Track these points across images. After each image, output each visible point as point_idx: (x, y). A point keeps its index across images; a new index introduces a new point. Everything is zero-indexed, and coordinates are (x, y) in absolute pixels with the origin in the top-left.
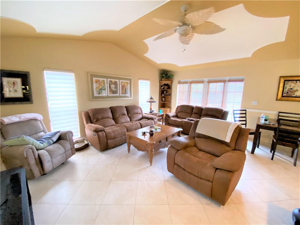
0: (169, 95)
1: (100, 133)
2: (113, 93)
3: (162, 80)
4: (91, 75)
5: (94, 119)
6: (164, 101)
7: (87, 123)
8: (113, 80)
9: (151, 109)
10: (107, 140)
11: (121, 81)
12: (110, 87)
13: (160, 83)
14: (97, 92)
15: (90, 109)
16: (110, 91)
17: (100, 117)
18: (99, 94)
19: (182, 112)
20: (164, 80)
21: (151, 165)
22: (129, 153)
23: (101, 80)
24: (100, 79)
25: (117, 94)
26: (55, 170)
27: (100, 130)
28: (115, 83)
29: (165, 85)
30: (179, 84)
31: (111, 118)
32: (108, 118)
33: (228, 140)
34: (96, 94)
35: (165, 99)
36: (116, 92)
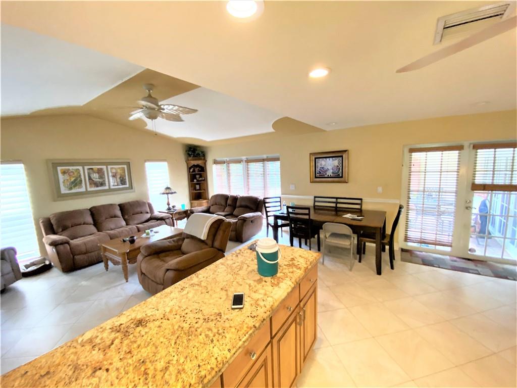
0: (203, 181)
1: (61, 247)
2: (97, 186)
3: (188, 160)
4: (53, 163)
5: (58, 227)
6: (198, 190)
7: (47, 234)
8: (96, 167)
10: (73, 257)
11: (109, 167)
12: (90, 178)
13: (187, 164)
14: (65, 187)
15: (53, 214)
16: (90, 184)
17: (69, 223)
18: (71, 189)
20: (193, 160)
21: (127, 282)
22: (107, 270)
23: (73, 169)
24: (71, 168)
25: (105, 185)
27: (60, 242)
28: (100, 171)
29: (194, 166)
30: (215, 165)
31: (90, 224)
32: (84, 224)
34: (64, 190)
35: (200, 187)
36: (102, 184)
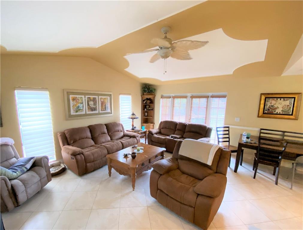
0: (152, 110)
1: (79, 157)
2: (92, 111)
3: (144, 95)
4: (67, 92)
5: (71, 140)
6: (146, 116)
7: (64, 145)
8: (92, 97)
9: (133, 126)
10: (86, 164)
11: (100, 97)
12: (88, 105)
13: (142, 97)
14: (74, 110)
15: (67, 130)
16: (88, 109)
17: (77, 137)
18: (77, 112)
19: (166, 128)
20: (146, 95)
21: (133, 190)
22: (110, 177)
23: (78, 97)
24: (77, 96)
25: (97, 111)
26: (29, 200)
27: (78, 153)
28: (94, 100)
29: (147, 99)
30: (162, 99)
31: (90, 138)
32: (86, 138)
33: (209, 163)
34: (73, 113)
35: (147, 115)
36: (95, 109)
